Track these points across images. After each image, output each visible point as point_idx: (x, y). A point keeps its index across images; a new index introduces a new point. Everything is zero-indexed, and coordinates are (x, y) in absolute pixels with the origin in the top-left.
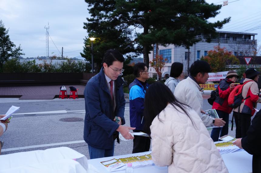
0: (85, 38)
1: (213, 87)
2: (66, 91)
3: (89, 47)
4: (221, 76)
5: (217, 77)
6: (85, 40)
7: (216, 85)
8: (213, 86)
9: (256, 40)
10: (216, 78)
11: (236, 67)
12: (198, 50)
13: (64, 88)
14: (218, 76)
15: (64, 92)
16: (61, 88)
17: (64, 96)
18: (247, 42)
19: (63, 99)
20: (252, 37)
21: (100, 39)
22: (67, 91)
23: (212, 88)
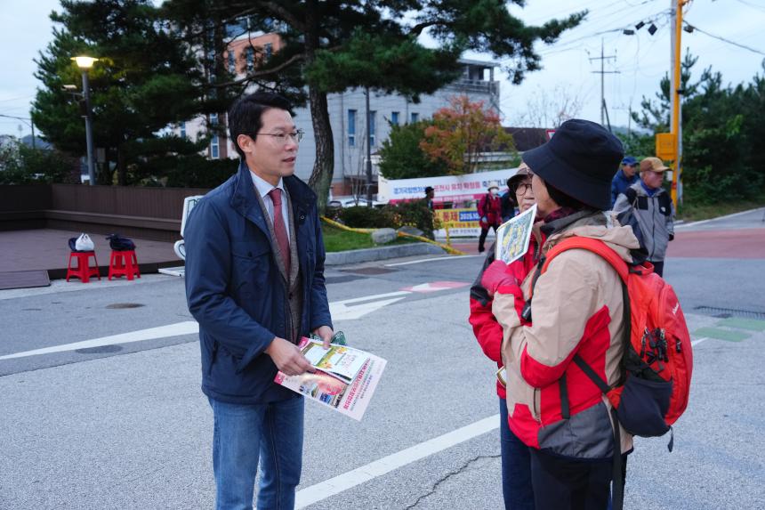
0: (39, 58)
1: (456, 220)
2: (92, 253)
3: (72, 90)
4: (477, 185)
5: (463, 188)
6: (42, 66)
7: (463, 213)
8: (456, 215)
9: (498, 82)
10: (463, 193)
11: (500, 160)
12: (351, 108)
13: (84, 242)
14: (466, 185)
15: (84, 255)
16: (73, 241)
17: (84, 270)
18: (478, 87)
19: (85, 281)
20: (487, 73)
21: (111, 63)
22: (96, 253)
23: (452, 222)
